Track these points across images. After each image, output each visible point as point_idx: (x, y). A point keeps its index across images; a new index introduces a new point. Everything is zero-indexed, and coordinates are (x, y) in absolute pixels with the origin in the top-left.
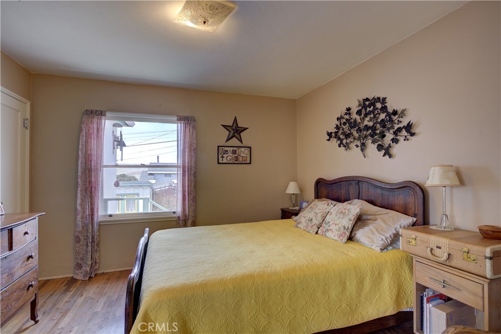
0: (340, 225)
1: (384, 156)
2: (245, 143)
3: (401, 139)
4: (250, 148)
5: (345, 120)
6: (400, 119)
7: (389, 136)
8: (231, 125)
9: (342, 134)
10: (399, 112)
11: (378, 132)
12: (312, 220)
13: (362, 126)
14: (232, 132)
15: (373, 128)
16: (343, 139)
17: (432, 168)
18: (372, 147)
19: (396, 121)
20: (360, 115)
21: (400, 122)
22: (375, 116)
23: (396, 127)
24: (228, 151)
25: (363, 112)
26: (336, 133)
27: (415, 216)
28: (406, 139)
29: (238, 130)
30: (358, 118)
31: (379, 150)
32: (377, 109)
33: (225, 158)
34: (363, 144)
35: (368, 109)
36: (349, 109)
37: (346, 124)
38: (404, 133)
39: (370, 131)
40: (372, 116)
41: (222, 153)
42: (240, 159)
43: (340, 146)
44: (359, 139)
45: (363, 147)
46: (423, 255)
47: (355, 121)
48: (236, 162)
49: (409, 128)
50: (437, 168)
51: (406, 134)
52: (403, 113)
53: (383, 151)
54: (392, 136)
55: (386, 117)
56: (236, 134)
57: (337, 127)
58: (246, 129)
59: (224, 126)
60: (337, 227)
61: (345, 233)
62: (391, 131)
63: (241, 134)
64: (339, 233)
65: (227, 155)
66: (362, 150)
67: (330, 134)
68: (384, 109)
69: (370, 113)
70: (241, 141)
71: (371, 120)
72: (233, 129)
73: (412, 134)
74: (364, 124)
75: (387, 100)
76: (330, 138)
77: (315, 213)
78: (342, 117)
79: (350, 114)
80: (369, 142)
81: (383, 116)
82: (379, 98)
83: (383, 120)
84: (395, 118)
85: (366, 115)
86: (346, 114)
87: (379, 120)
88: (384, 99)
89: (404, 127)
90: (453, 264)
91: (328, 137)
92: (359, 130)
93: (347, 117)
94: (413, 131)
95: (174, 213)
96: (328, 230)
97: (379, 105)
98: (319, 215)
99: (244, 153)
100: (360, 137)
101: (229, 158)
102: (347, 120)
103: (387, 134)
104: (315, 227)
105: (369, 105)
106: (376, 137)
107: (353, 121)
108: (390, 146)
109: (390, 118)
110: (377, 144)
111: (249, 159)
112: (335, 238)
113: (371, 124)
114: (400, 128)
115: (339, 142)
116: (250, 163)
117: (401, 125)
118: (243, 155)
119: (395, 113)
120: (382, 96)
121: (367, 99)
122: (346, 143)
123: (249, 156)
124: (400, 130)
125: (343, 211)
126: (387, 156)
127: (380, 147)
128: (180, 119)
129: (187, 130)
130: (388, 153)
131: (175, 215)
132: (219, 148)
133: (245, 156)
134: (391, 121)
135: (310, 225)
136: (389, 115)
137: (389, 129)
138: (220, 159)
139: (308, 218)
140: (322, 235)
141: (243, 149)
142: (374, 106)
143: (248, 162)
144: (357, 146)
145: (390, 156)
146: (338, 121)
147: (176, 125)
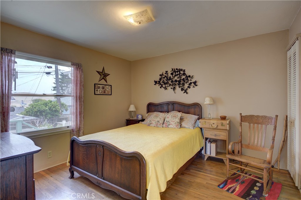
0: (175, 122)
1: (184, 93)
2: (109, 83)
3: (191, 87)
4: (111, 86)
5: (164, 76)
6: (192, 79)
7: (186, 86)
8: (101, 72)
9: (162, 82)
10: (191, 76)
11: (181, 83)
12: (159, 121)
13: (174, 80)
14: (102, 76)
15: (179, 81)
16: (163, 85)
17: (206, 98)
18: (178, 89)
19: (190, 80)
20: (173, 75)
21: (191, 80)
22: (180, 76)
23: (190, 82)
24: (100, 87)
25: (174, 73)
26: (159, 82)
27: (198, 115)
28: (194, 87)
29: (106, 75)
30: (171, 76)
31: (182, 91)
32: (181, 74)
33: (99, 91)
34: (174, 88)
35: (177, 73)
36: (167, 72)
37: (165, 78)
38: (193, 84)
39: (178, 82)
40: (179, 76)
41: (97, 88)
42: (106, 92)
43: (161, 87)
44: (172, 85)
45: (174, 89)
46: (208, 127)
47: (170, 77)
48: (104, 94)
49: (195, 83)
50: (208, 98)
51: (194, 85)
52: (192, 77)
53: (184, 91)
54: (188, 86)
55: (185, 77)
56: (104, 77)
57: (160, 79)
58: (109, 75)
59: (98, 72)
60: (174, 123)
61: (178, 124)
62: (188, 83)
63: (107, 77)
64: (176, 125)
65: (99, 89)
66: (174, 90)
67: (156, 82)
68: (184, 74)
69: (177, 75)
70: (106, 81)
71: (178, 78)
72: (103, 75)
73: (196, 85)
74: (175, 79)
75: (185, 71)
76: (156, 84)
77: (160, 118)
78: (162, 75)
79: (167, 74)
80: (177, 87)
81: (183, 77)
82: (182, 69)
83: (184, 79)
84: (189, 78)
85: (176, 75)
86: (166, 74)
87: (182, 78)
88: (184, 70)
89: (193, 82)
90: (218, 128)
91: (155, 83)
92: (172, 81)
93: (166, 75)
94: (196, 84)
95: (68, 127)
96: (169, 124)
97: (182, 72)
98: (162, 119)
99: (108, 88)
100: (173, 84)
101: (100, 91)
102: (165, 76)
103: (185, 84)
104: (161, 124)
105: (177, 72)
106: (180, 85)
107: (169, 77)
108: (187, 89)
109: (187, 78)
110: (181, 88)
111: (110, 92)
112: (174, 127)
113: (178, 79)
114: (191, 82)
115: (160, 86)
116: (111, 95)
117: (192, 81)
118: (107, 90)
119: (189, 76)
120: (183, 69)
121: (177, 69)
122: (165, 87)
123: (110, 90)
124: (191, 83)
125: (175, 116)
126: (185, 93)
127: (182, 90)
128: (73, 64)
129: (78, 72)
130: (186, 92)
131: (68, 129)
132: (96, 85)
133: (109, 90)
134: (187, 79)
135: (159, 123)
136: (187, 77)
137: (186, 82)
138: (96, 92)
139: (156, 121)
140: (166, 127)
141: (107, 86)
142: (180, 72)
143: (110, 94)
144: (172, 88)
145: (187, 93)
146: (160, 76)
147: (71, 68)
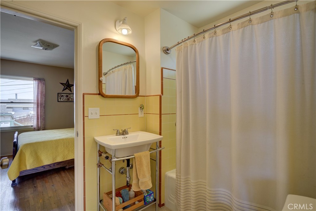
8: (65, 83)
14: (66, 87)
29: (69, 86)
58: (73, 85)
59: (61, 83)
70: (71, 91)
72: (66, 85)
95: (32, 126)
128: (36, 79)
129: (40, 85)
131: (32, 127)
147: (33, 82)
